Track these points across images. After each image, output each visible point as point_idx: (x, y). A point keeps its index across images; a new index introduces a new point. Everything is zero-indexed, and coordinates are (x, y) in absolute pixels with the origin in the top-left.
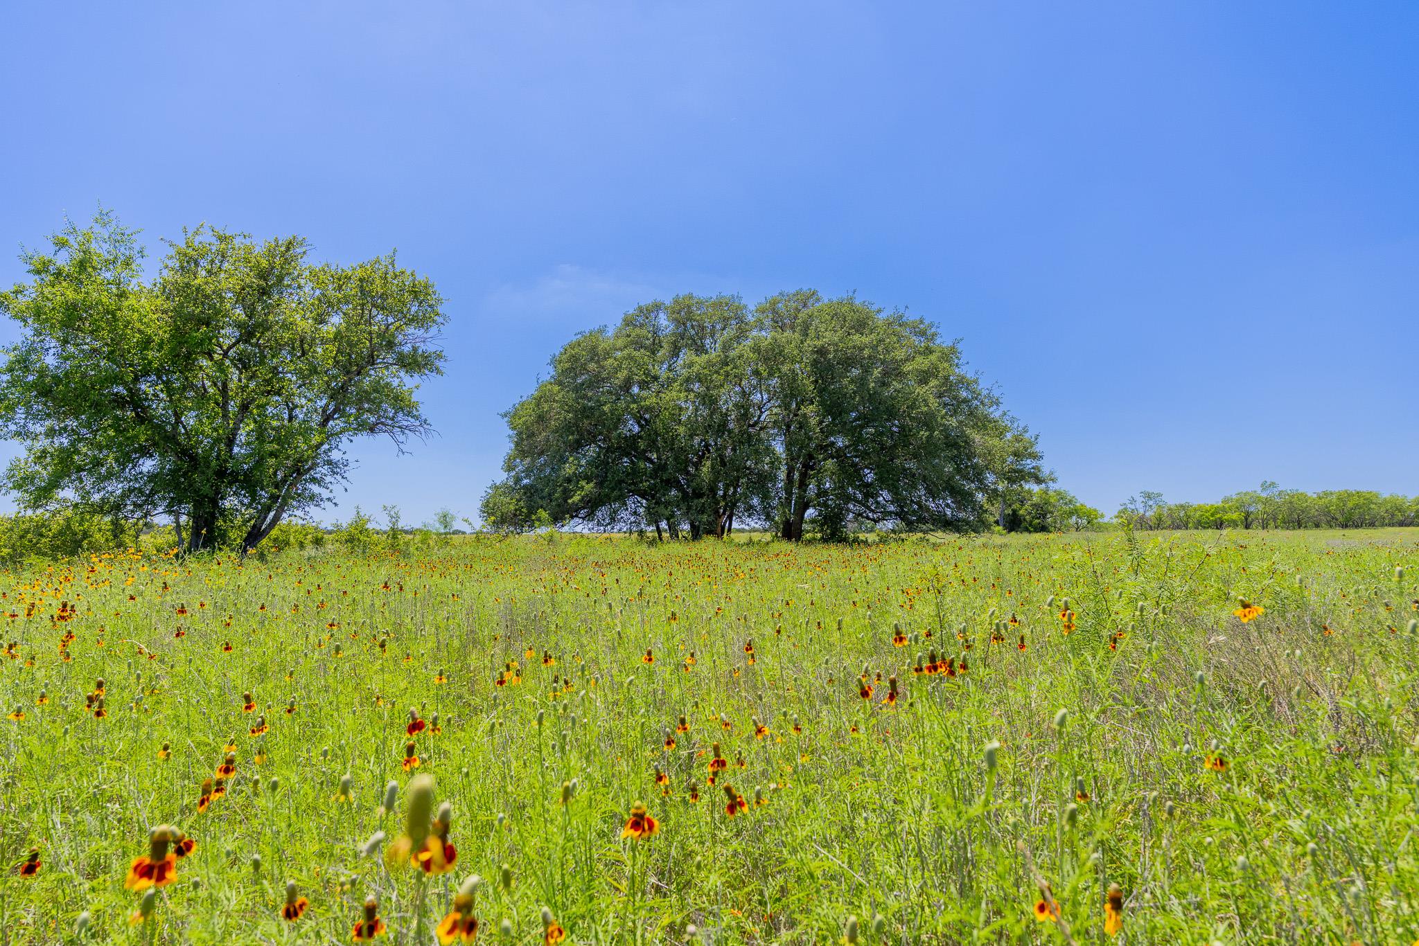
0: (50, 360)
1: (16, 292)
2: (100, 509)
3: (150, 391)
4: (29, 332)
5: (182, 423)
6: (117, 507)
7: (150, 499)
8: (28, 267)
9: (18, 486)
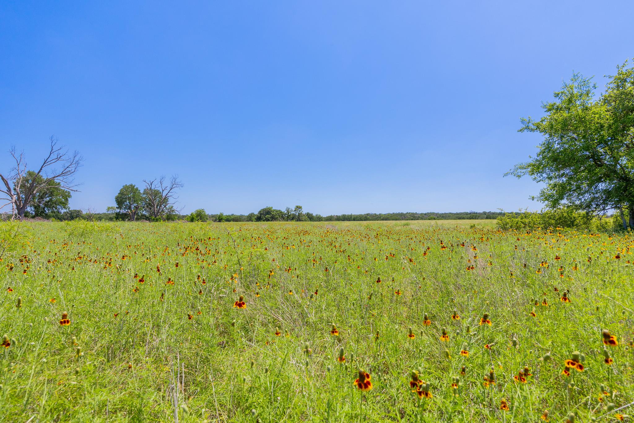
0: (556, 146)
1: (542, 121)
2: (580, 207)
3: (602, 150)
4: (547, 136)
5: (619, 164)
6: (589, 206)
7: (605, 202)
8: (545, 110)
9: (546, 199)
